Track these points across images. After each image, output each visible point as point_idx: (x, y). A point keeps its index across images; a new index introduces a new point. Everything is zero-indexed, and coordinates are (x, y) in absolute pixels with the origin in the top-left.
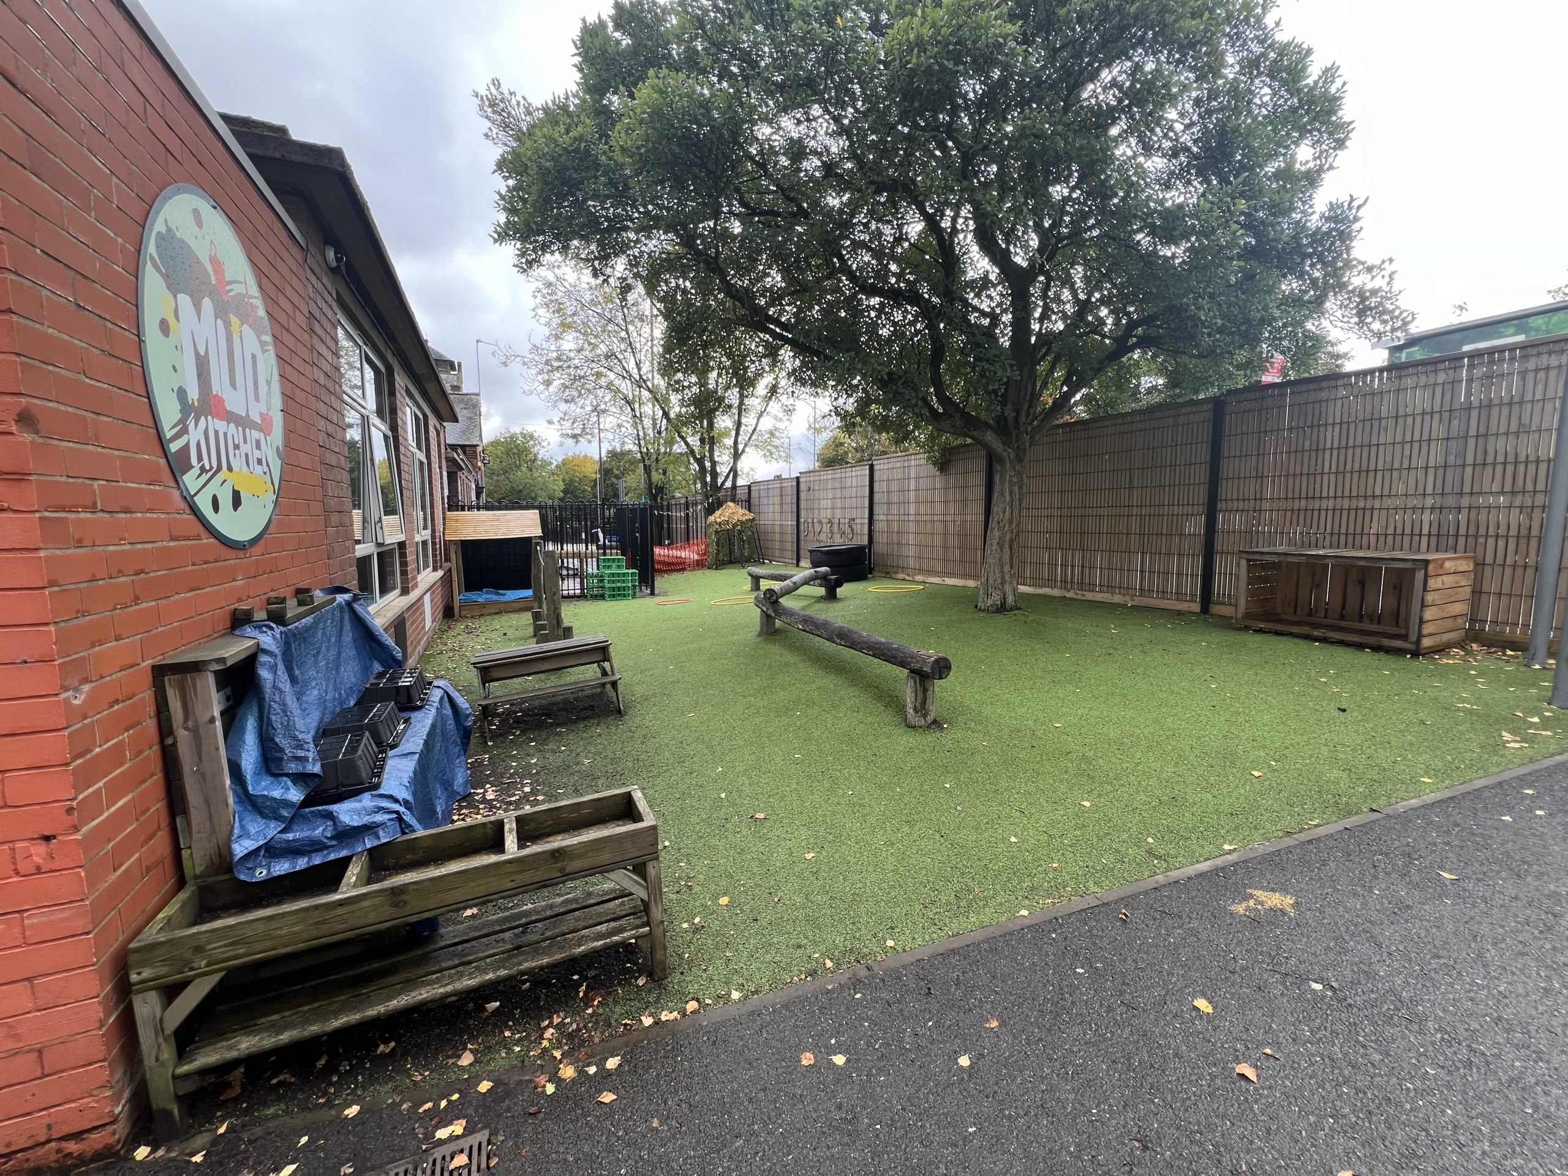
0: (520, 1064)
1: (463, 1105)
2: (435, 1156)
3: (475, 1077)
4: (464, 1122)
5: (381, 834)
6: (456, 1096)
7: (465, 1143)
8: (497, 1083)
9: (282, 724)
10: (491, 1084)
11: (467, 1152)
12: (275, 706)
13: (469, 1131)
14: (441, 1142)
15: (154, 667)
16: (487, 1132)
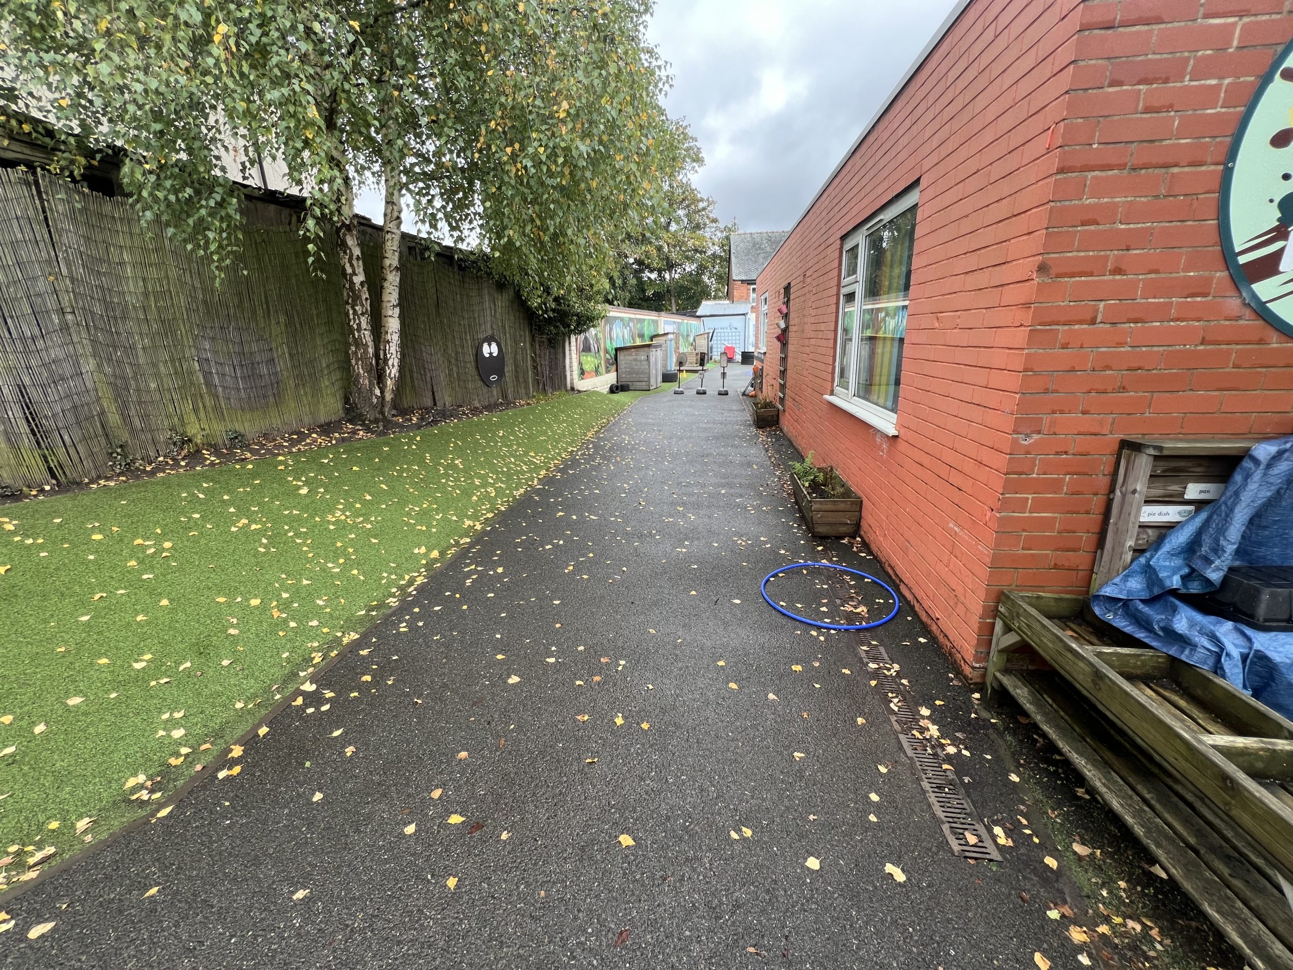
0: (1084, 894)
1: (1029, 845)
2: (977, 825)
3: (1061, 856)
4: (1010, 843)
5: (1187, 652)
6: (1036, 840)
7: (988, 843)
8: (1058, 873)
9: (1217, 525)
10: (1055, 868)
11: (980, 844)
12: (1223, 508)
13: (1001, 848)
14: (990, 831)
15: (1122, 440)
16: (1000, 858)
